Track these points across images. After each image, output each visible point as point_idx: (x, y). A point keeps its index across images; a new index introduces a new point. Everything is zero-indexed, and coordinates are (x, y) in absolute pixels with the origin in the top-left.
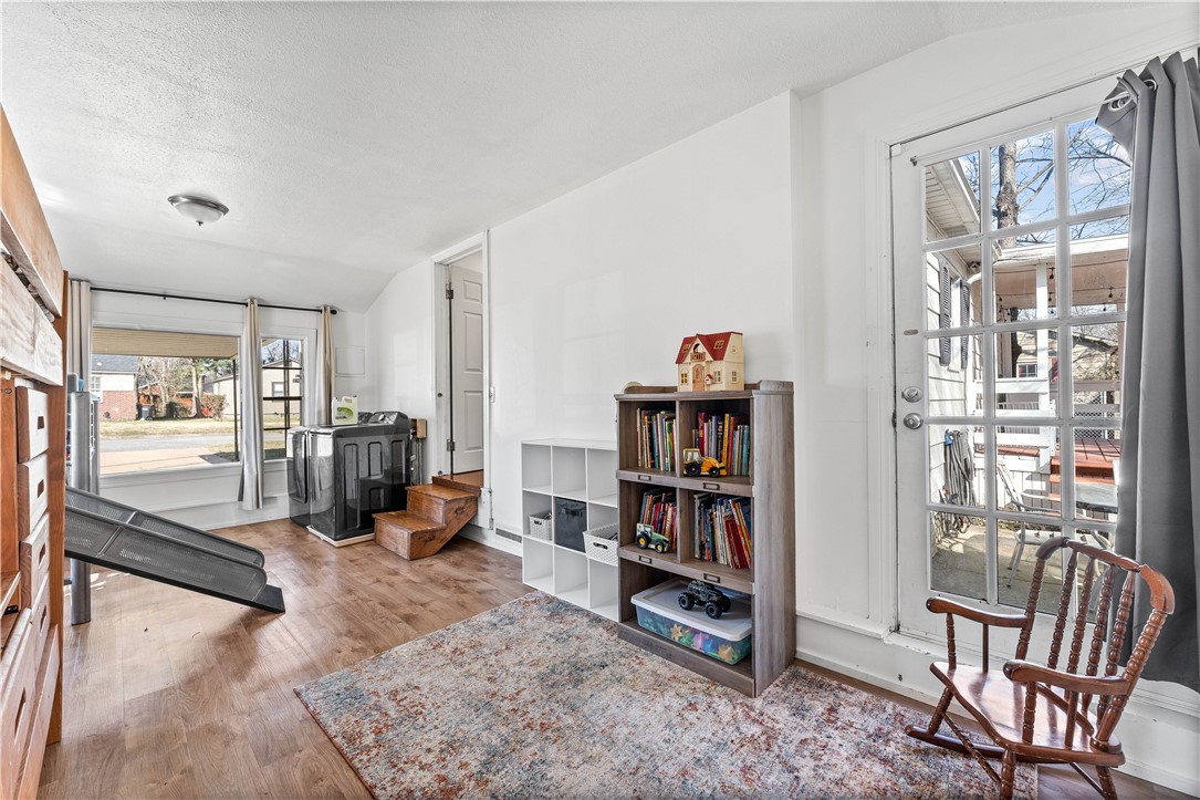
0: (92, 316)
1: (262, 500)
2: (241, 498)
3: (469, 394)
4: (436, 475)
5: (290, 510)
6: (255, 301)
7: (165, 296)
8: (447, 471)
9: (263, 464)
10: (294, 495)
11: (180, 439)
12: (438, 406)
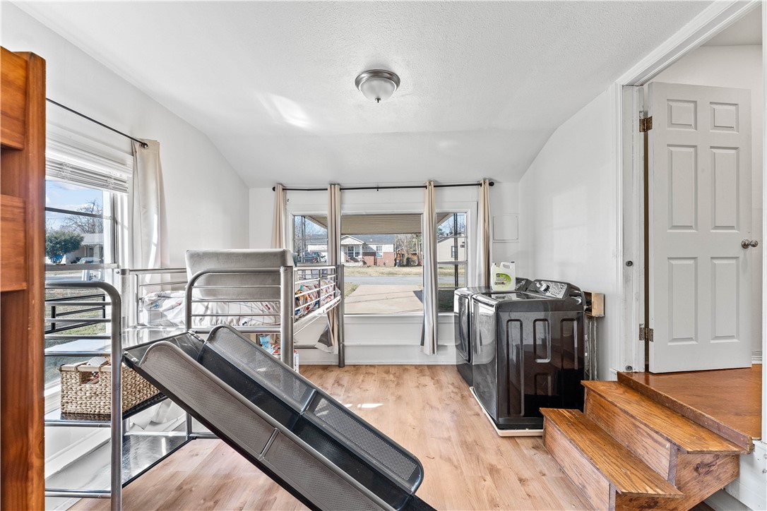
0: (341, 208)
1: (437, 347)
2: (422, 344)
3: (674, 262)
4: (623, 370)
5: (457, 358)
6: (432, 183)
7: (378, 188)
8: (639, 367)
9: (437, 316)
10: (459, 347)
11: (409, 278)
12: (627, 279)
